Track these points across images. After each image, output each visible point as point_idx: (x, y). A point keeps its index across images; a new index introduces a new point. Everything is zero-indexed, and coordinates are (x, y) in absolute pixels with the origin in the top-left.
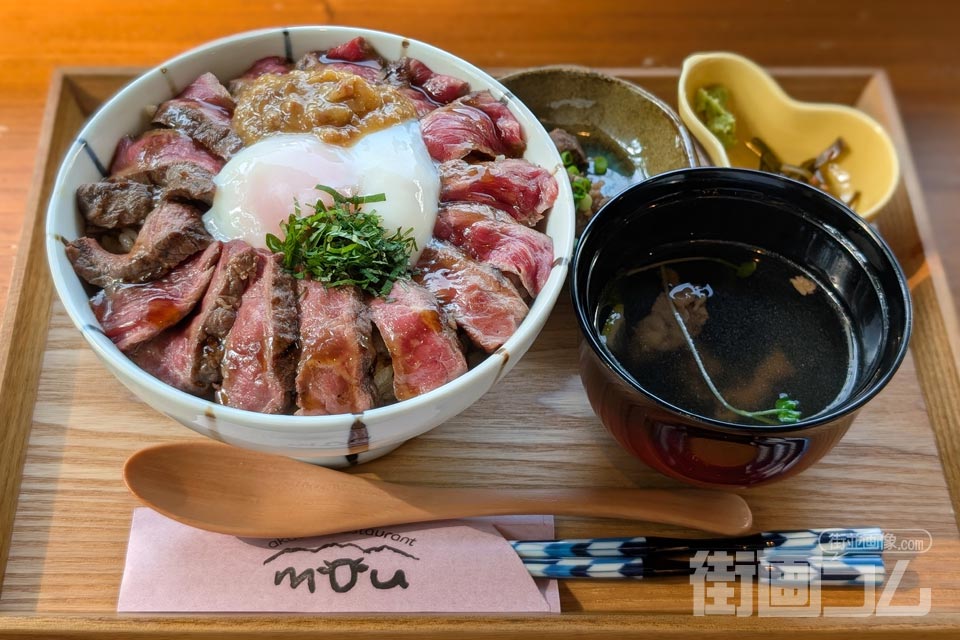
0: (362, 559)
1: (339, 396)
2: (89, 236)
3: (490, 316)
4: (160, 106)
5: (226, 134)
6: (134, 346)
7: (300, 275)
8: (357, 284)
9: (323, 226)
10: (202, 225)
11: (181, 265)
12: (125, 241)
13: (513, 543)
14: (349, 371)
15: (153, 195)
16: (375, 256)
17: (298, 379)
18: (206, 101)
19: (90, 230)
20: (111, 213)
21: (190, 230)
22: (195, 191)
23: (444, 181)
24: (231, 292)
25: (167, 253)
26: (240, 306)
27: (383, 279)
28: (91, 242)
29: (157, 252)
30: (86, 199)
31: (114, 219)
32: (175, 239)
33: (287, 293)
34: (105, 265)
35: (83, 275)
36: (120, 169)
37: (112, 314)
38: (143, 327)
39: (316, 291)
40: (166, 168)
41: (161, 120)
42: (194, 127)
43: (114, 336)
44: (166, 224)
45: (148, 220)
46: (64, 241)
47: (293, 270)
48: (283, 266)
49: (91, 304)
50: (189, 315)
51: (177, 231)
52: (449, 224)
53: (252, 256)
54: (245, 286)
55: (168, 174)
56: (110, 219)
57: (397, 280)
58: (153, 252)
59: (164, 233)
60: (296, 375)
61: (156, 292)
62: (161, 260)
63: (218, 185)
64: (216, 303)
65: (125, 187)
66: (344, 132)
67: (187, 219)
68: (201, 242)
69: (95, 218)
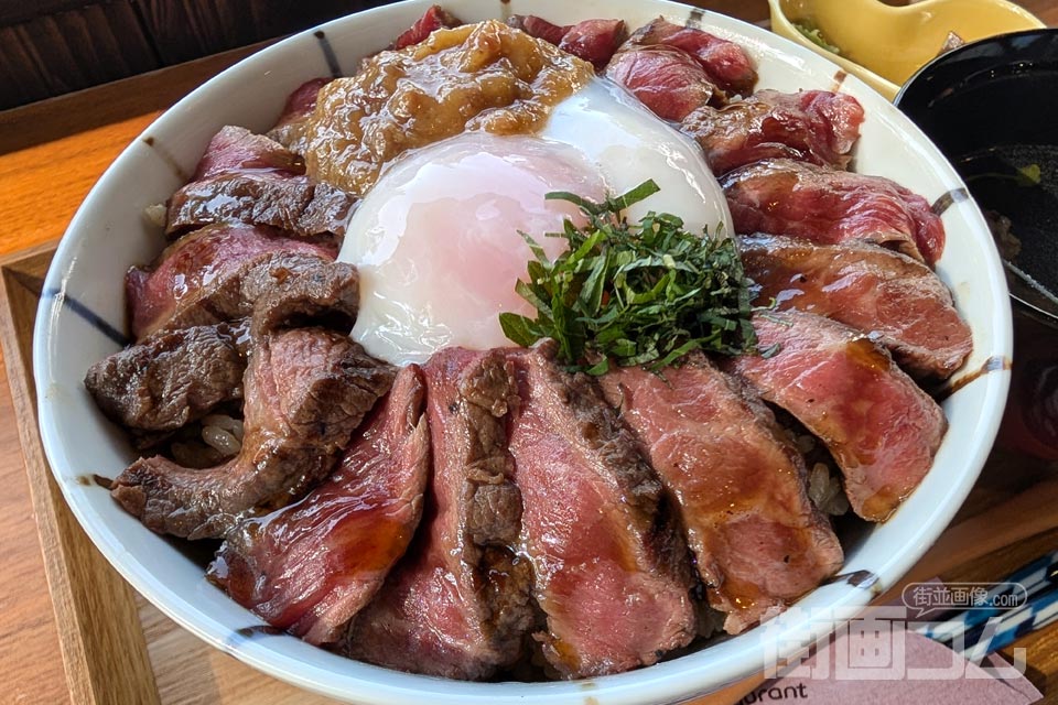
1: (786, 560)
2: (147, 453)
3: (922, 318)
4: (168, 204)
5: (310, 195)
6: (342, 629)
8: (703, 344)
9: (599, 264)
10: (361, 350)
11: (356, 438)
12: (219, 437)
14: (787, 507)
15: (235, 339)
16: (709, 282)
17: (702, 560)
18: (245, 166)
19: (143, 444)
20: (169, 399)
21: (345, 366)
22: (321, 293)
23: (705, 144)
24: (486, 450)
25: (323, 426)
26: (515, 469)
27: (735, 320)
28: (157, 464)
29: (301, 431)
30: (109, 391)
31: (181, 406)
32: (327, 393)
33: (597, 409)
34: (206, 495)
35: (169, 531)
36: (149, 320)
37: (267, 583)
38: (345, 586)
39: (644, 385)
40: (235, 283)
41: (183, 218)
42: (249, 206)
43: (291, 623)
44: (294, 371)
45: (250, 381)
46: (103, 482)
47: (580, 362)
48: (563, 362)
49: (213, 579)
50: (421, 524)
51: (323, 376)
52: (751, 204)
53: (500, 366)
54: (504, 429)
55: (245, 291)
57: (752, 313)
58: (293, 435)
59: (299, 390)
60: (692, 555)
61: (338, 506)
62: (315, 442)
63: (359, 265)
64: (470, 480)
65: (173, 343)
67: (329, 349)
68: (376, 380)
69: (142, 418)
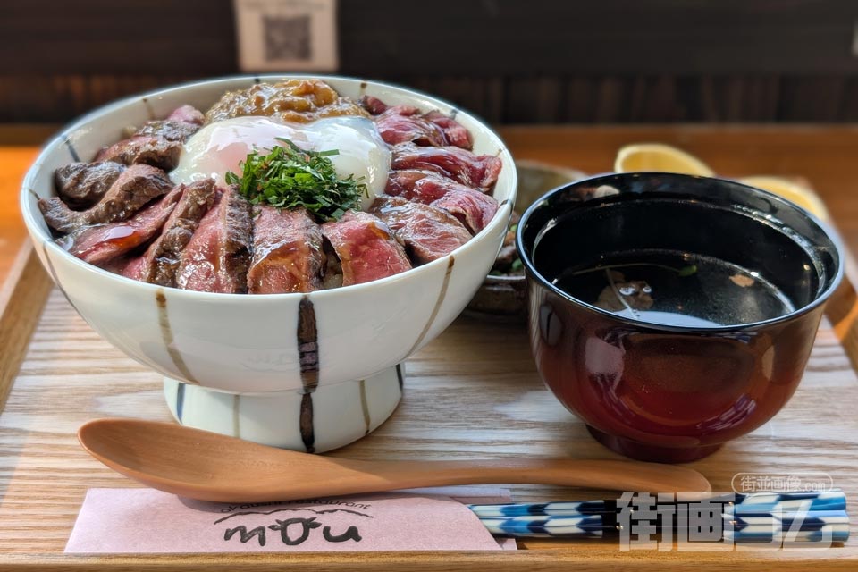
0: (315, 518)
3: (437, 237)
7: (255, 201)
8: (309, 207)
10: (167, 177)
11: (145, 207)
13: (469, 505)
14: (299, 268)
16: (327, 186)
17: (249, 275)
20: (84, 184)
22: (162, 149)
23: (394, 155)
24: (189, 216)
25: (132, 195)
26: (197, 227)
27: (334, 208)
29: (123, 194)
30: (61, 175)
31: (88, 188)
32: (140, 182)
33: (243, 212)
35: (52, 224)
37: (75, 245)
38: (103, 248)
39: (270, 213)
46: (37, 197)
47: (249, 197)
48: (241, 193)
50: (149, 240)
51: (142, 176)
52: (399, 183)
54: (203, 212)
56: (83, 190)
57: (347, 210)
58: (118, 195)
60: (248, 272)
62: (126, 202)
64: (176, 224)
66: (305, 115)
68: (166, 187)
69: (68, 189)
